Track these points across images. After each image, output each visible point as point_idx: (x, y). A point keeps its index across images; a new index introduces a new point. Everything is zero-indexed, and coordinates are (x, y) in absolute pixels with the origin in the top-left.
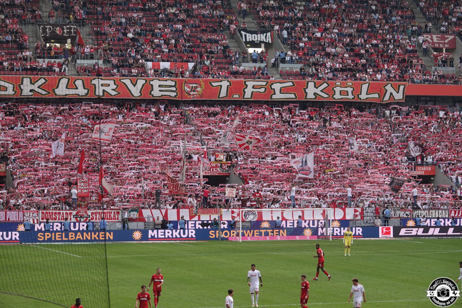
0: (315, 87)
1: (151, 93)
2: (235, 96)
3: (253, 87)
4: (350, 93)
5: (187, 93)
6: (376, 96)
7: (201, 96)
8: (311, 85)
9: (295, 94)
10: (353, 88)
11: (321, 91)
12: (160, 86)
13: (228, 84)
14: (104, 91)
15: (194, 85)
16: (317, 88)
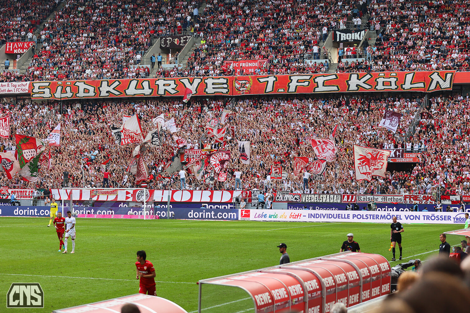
0: (358, 79)
1: (205, 90)
2: (280, 90)
3: (297, 82)
4: (393, 84)
5: (237, 89)
6: (421, 85)
7: (250, 92)
8: (354, 77)
9: (337, 87)
10: (397, 78)
11: (364, 83)
12: (213, 84)
13: (275, 79)
14: (165, 90)
15: (244, 82)
16: (360, 80)
